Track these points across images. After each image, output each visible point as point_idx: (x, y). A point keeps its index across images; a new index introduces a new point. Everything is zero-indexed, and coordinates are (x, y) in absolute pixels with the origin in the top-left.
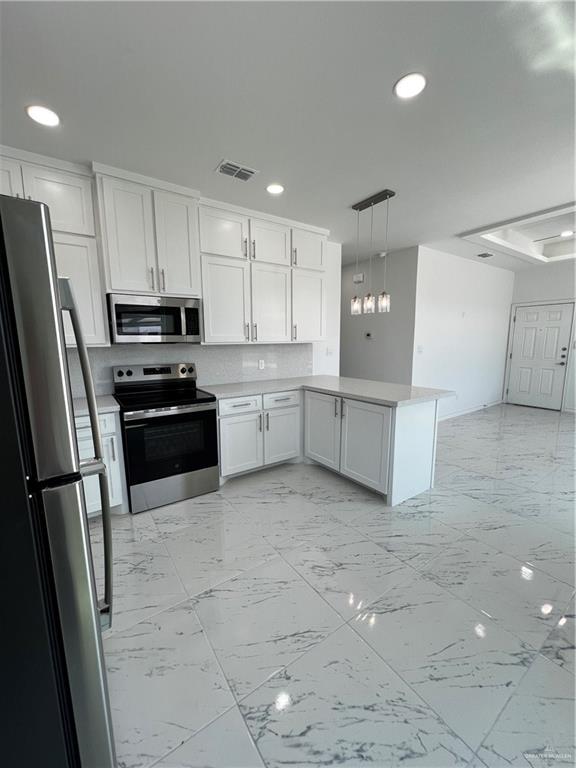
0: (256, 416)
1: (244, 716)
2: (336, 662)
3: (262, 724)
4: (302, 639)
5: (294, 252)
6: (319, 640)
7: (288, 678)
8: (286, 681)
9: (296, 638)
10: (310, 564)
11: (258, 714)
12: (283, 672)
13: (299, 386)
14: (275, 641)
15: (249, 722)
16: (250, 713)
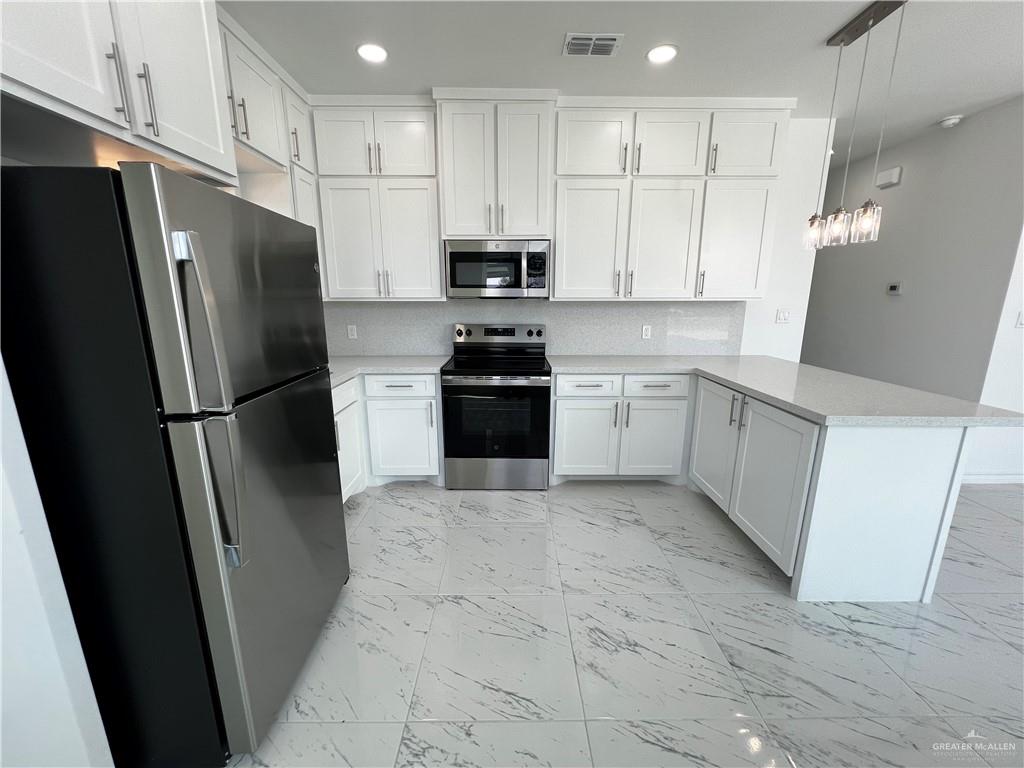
0: (611, 404)
1: (403, 739)
2: (534, 757)
3: (411, 759)
4: (515, 703)
5: (713, 151)
6: (534, 718)
7: (469, 734)
8: (463, 735)
9: (509, 698)
10: (592, 623)
11: (414, 746)
12: (468, 725)
13: (689, 367)
14: (485, 687)
15: (403, 748)
16: (409, 740)
